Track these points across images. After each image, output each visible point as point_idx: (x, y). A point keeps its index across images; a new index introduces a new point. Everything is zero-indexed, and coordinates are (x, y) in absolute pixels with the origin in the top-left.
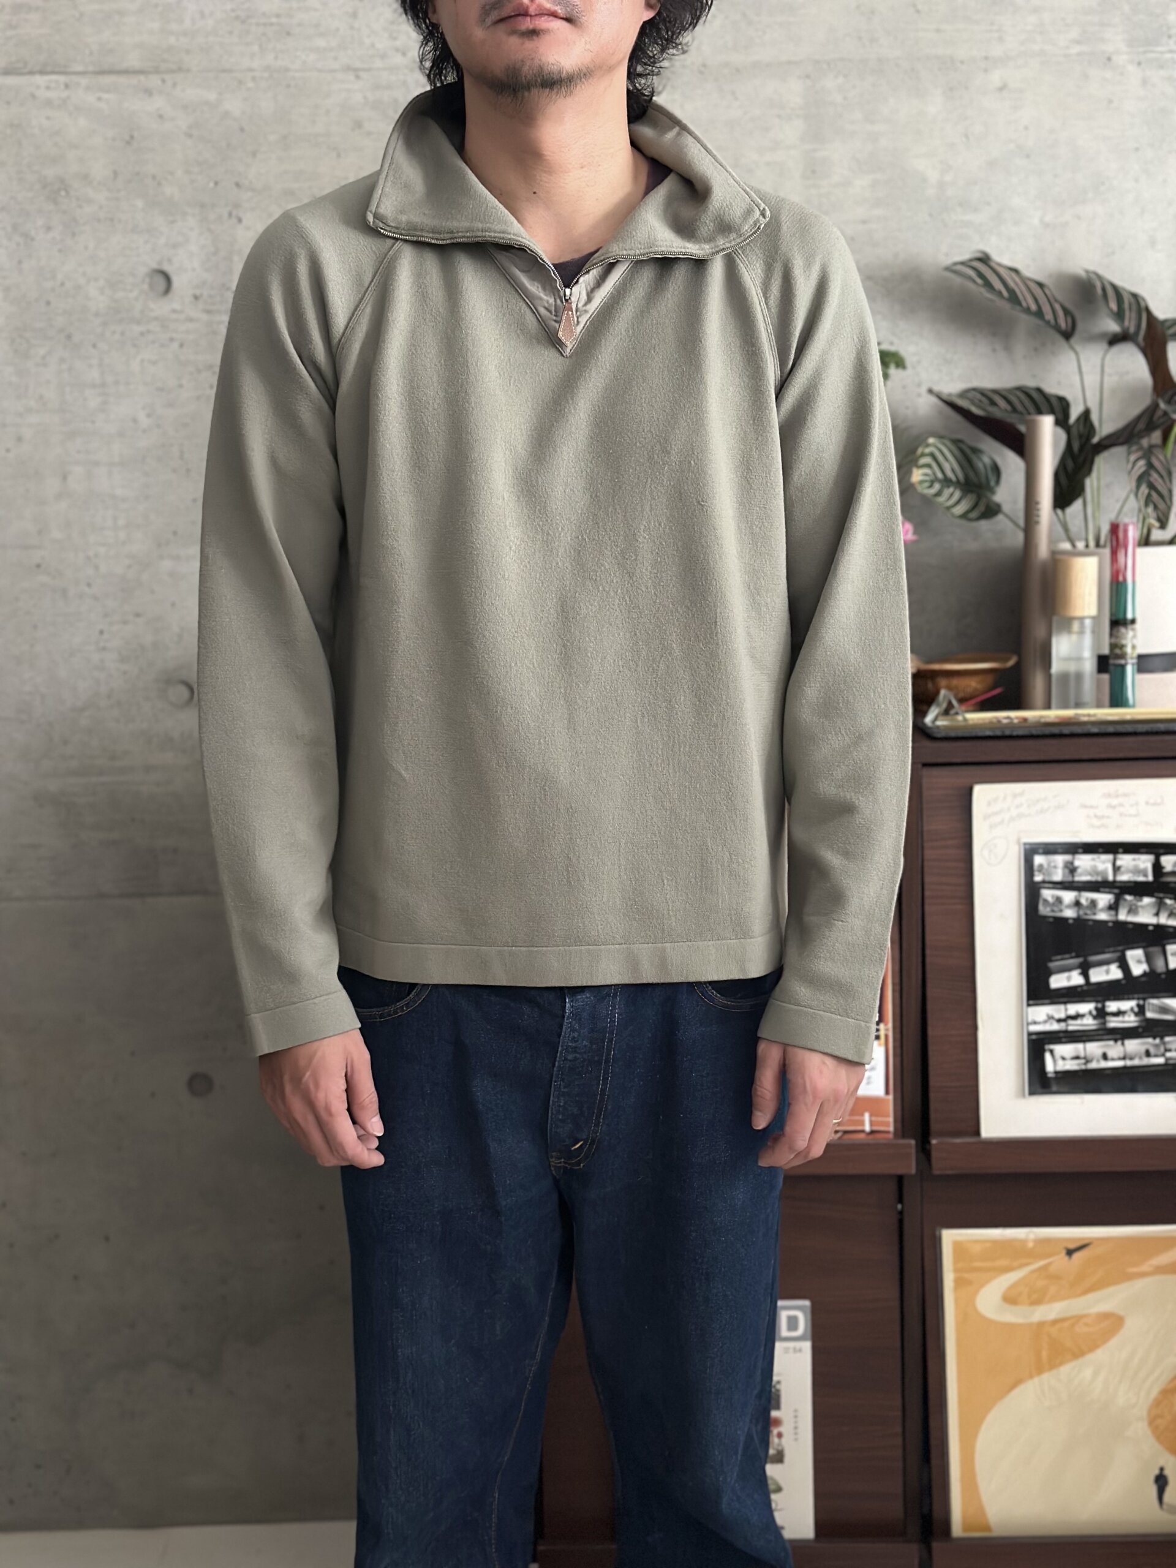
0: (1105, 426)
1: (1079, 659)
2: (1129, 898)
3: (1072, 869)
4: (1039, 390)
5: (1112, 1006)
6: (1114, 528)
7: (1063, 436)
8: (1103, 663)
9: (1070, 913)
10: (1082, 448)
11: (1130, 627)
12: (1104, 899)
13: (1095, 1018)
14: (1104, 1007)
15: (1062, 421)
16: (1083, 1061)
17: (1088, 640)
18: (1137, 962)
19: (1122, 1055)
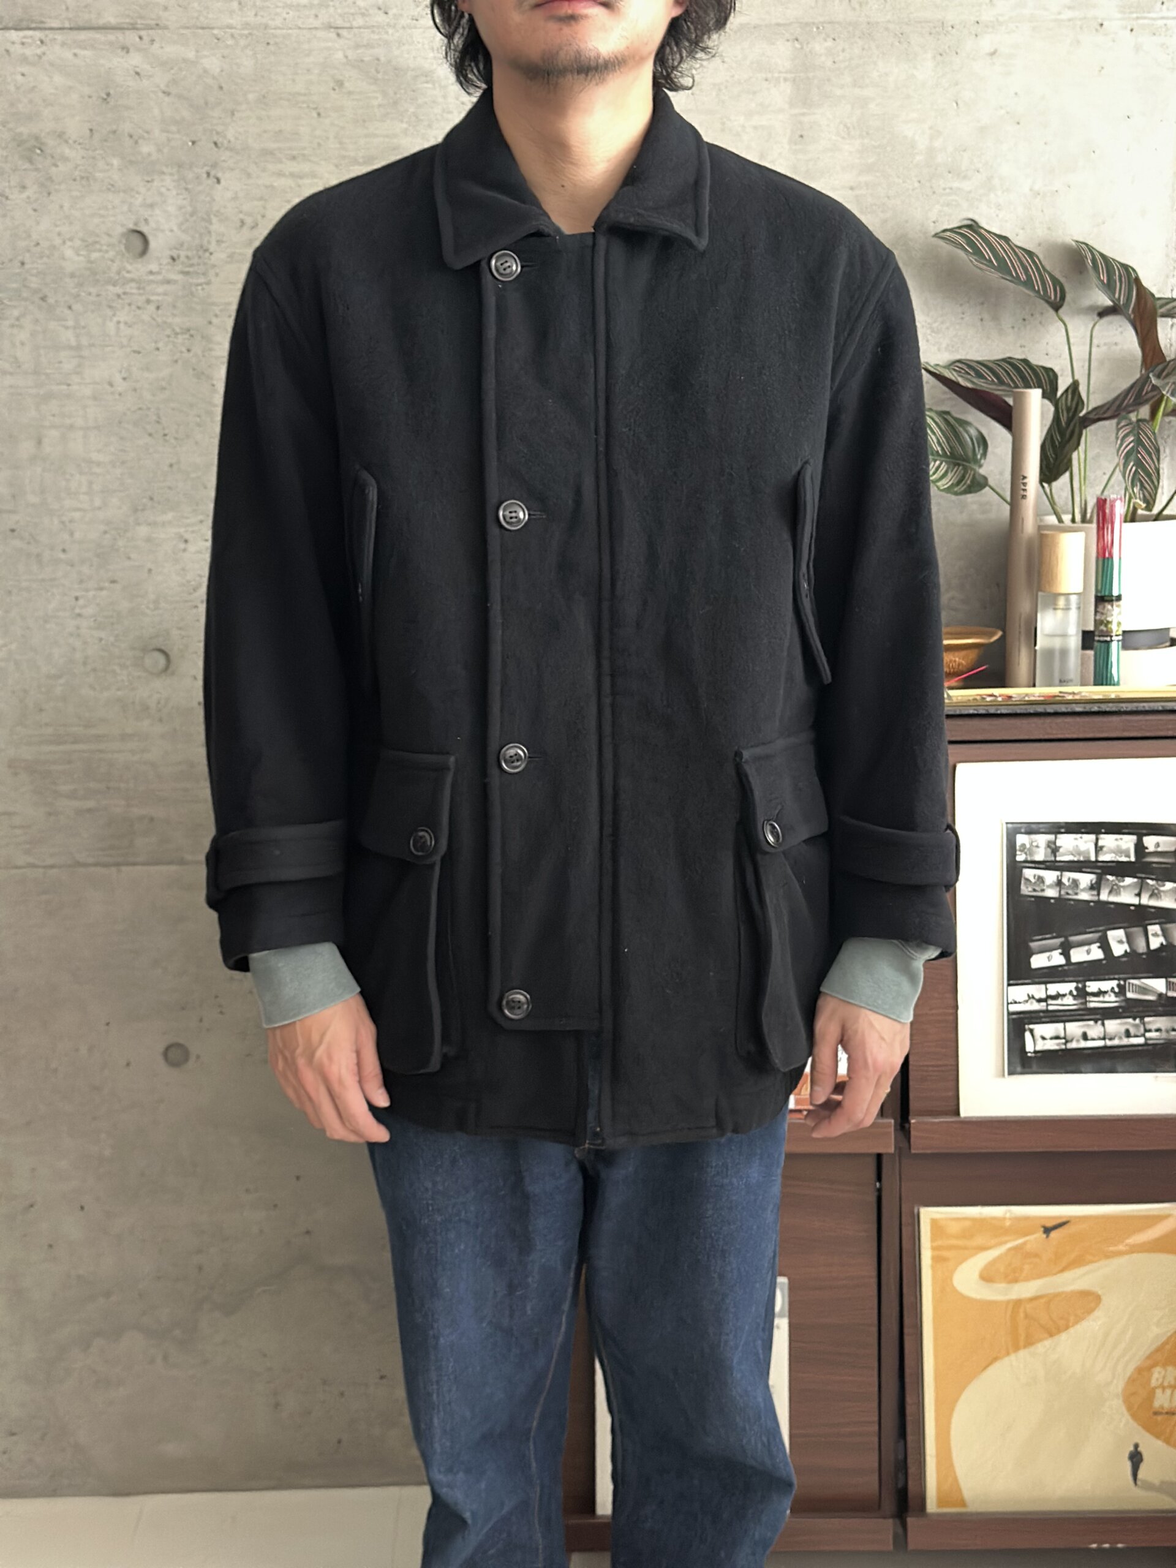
0: (1093, 400)
1: (1064, 636)
2: (1110, 877)
3: (1054, 849)
4: (1025, 361)
5: (1093, 986)
6: (1101, 504)
7: (1052, 409)
8: (1088, 639)
9: (1051, 893)
10: (1070, 420)
11: (1115, 603)
12: (1086, 879)
13: (1075, 997)
14: (1085, 986)
15: (1049, 394)
16: (1063, 1041)
17: (1073, 614)
18: (1118, 942)
19: (1102, 1036)
